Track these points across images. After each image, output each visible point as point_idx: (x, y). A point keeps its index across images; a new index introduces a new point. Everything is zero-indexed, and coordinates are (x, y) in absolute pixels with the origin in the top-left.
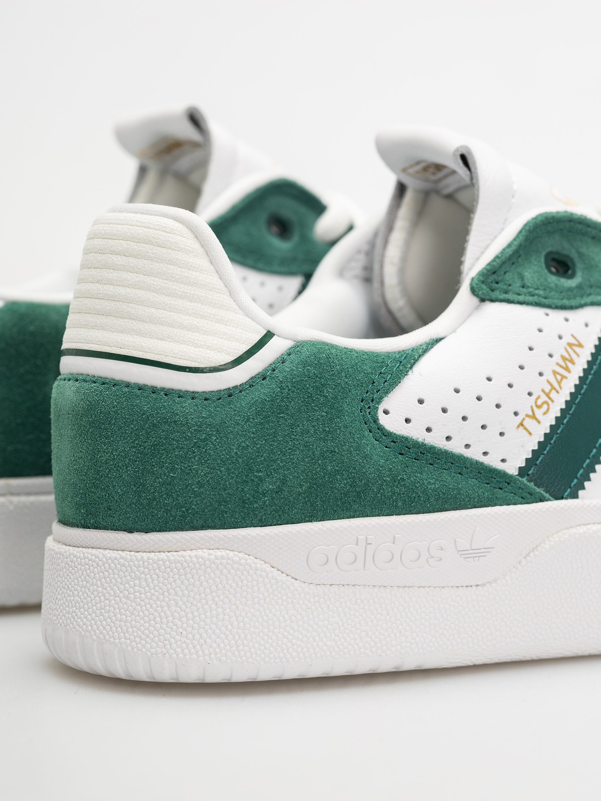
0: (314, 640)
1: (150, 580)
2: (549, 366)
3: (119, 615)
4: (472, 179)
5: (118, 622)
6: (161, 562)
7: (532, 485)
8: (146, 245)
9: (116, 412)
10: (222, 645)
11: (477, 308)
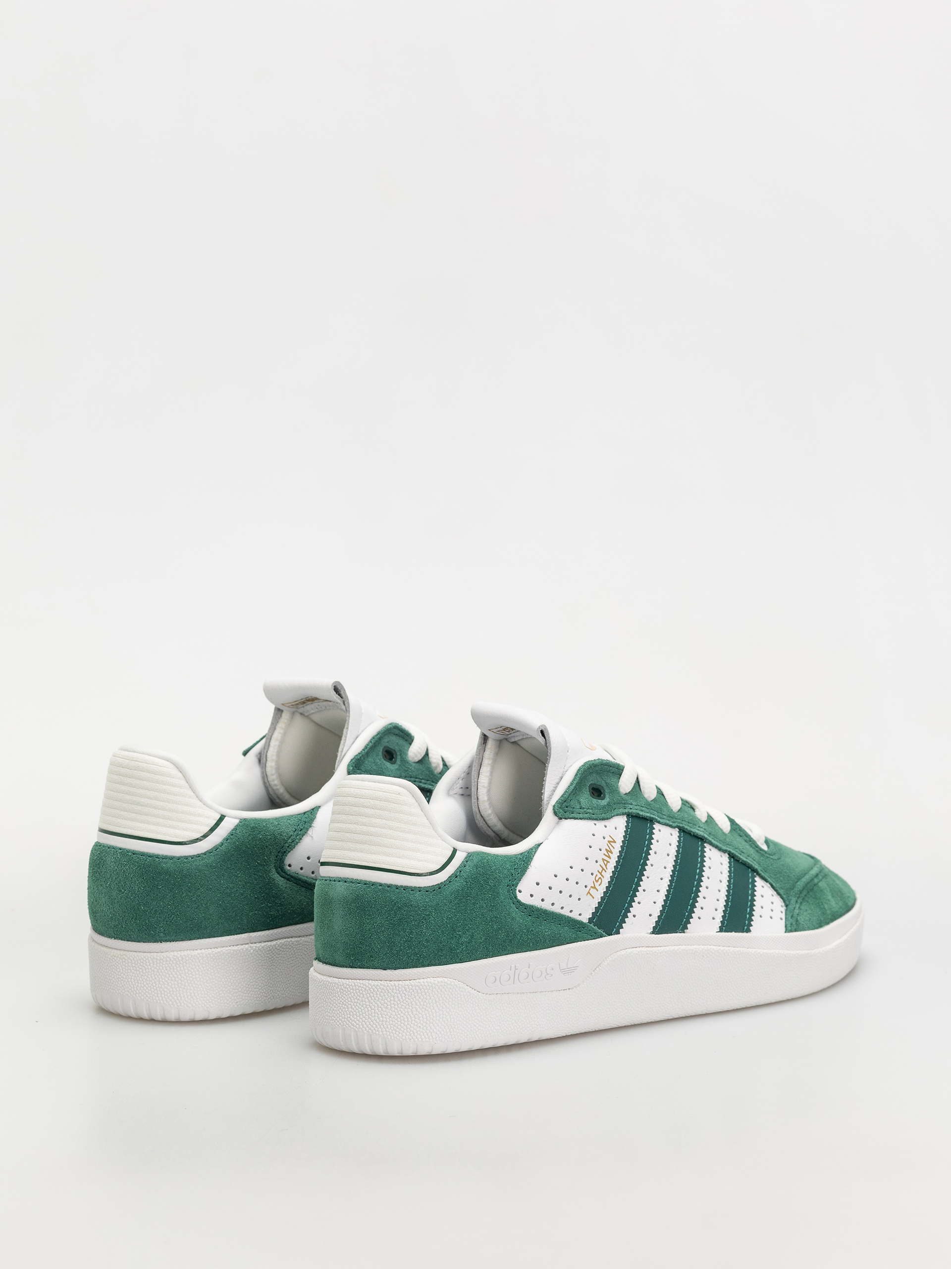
0: (489, 1026)
1: (400, 997)
2: (601, 856)
3: (381, 1018)
4: (546, 743)
5: (381, 1022)
6: (407, 987)
7: (596, 928)
8: (385, 803)
9: (375, 901)
10: (442, 1032)
11: (558, 823)
